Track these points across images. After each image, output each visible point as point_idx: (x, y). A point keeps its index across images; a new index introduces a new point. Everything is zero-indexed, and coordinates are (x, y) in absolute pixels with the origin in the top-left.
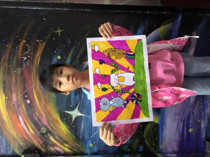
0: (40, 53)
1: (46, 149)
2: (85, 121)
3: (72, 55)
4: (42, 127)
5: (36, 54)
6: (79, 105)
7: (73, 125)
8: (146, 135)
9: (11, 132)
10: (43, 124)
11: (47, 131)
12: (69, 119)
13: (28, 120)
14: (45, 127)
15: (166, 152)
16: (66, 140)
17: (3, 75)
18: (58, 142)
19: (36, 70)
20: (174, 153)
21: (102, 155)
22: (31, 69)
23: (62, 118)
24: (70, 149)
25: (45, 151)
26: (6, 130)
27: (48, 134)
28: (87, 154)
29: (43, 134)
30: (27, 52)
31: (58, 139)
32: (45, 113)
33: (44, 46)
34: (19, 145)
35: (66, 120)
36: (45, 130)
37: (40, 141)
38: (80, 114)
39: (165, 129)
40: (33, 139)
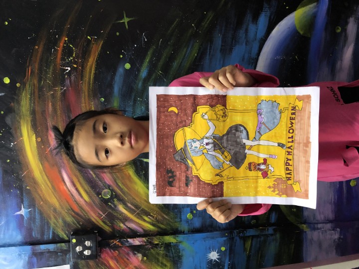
0: (94, 59)
1: (112, 227)
3: (150, 62)
4: (103, 189)
5: (88, 61)
9: (49, 200)
10: (105, 183)
11: (112, 195)
13: (78, 178)
14: (110, 189)
15: (315, 221)
16: (146, 209)
17: (30, 100)
18: (133, 214)
19: (89, 88)
20: (328, 223)
21: (208, 231)
22: (80, 87)
23: (137, 172)
24: (153, 225)
25: (111, 230)
26: (41, 197)
27: (115, 200)
28: (184, 231)
29: (106, 201)
30: (71, 58)
31: (133, 208)
33: (100, 47)
34: (65, 222)
35: (145, 175)
36: (108, 194)
37: (101, 213)
40: (89, 210)
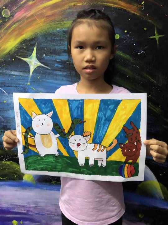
0: (124, 7)
2: (22, 76)
4: (10, 11)
6: (46, 67)
7: (16, 58)
8: (5, 164)
10: (16, 13)
12: (24, 53)
23: (25, 42)
32: (32, 16)
33: (135, 13)
35: (22, 48)
36: (6, 15)
38: (32, 69)
39: (15, 189)
